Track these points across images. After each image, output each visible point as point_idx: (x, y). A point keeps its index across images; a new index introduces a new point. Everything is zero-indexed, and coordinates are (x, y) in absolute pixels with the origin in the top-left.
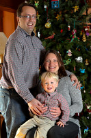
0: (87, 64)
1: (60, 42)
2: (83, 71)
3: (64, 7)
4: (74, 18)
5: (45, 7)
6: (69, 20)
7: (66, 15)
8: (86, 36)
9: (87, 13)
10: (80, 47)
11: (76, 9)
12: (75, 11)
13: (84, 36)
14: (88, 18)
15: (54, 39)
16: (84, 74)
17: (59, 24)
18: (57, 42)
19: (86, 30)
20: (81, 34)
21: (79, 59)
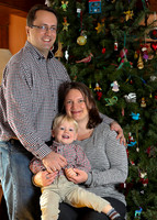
0: (143, 105)
1: (101, 68)
2: (136, 117)
3: (109, 11)
4: (124, 30)
5: (79, 11)
6: (116, 33)
7: (112, 25)
8: (144, 60)
9: (146, 22)
10: (132, 78)
11: (129, 15)
12: (127, 18)
13: (140, 60)
14: (147, 31)
15: (91, 63)
16: (137, 122)
17: (100, 39)
18: (96, 68)
19: (144, 49)
20: (136, 56)
21: (131, 96)
